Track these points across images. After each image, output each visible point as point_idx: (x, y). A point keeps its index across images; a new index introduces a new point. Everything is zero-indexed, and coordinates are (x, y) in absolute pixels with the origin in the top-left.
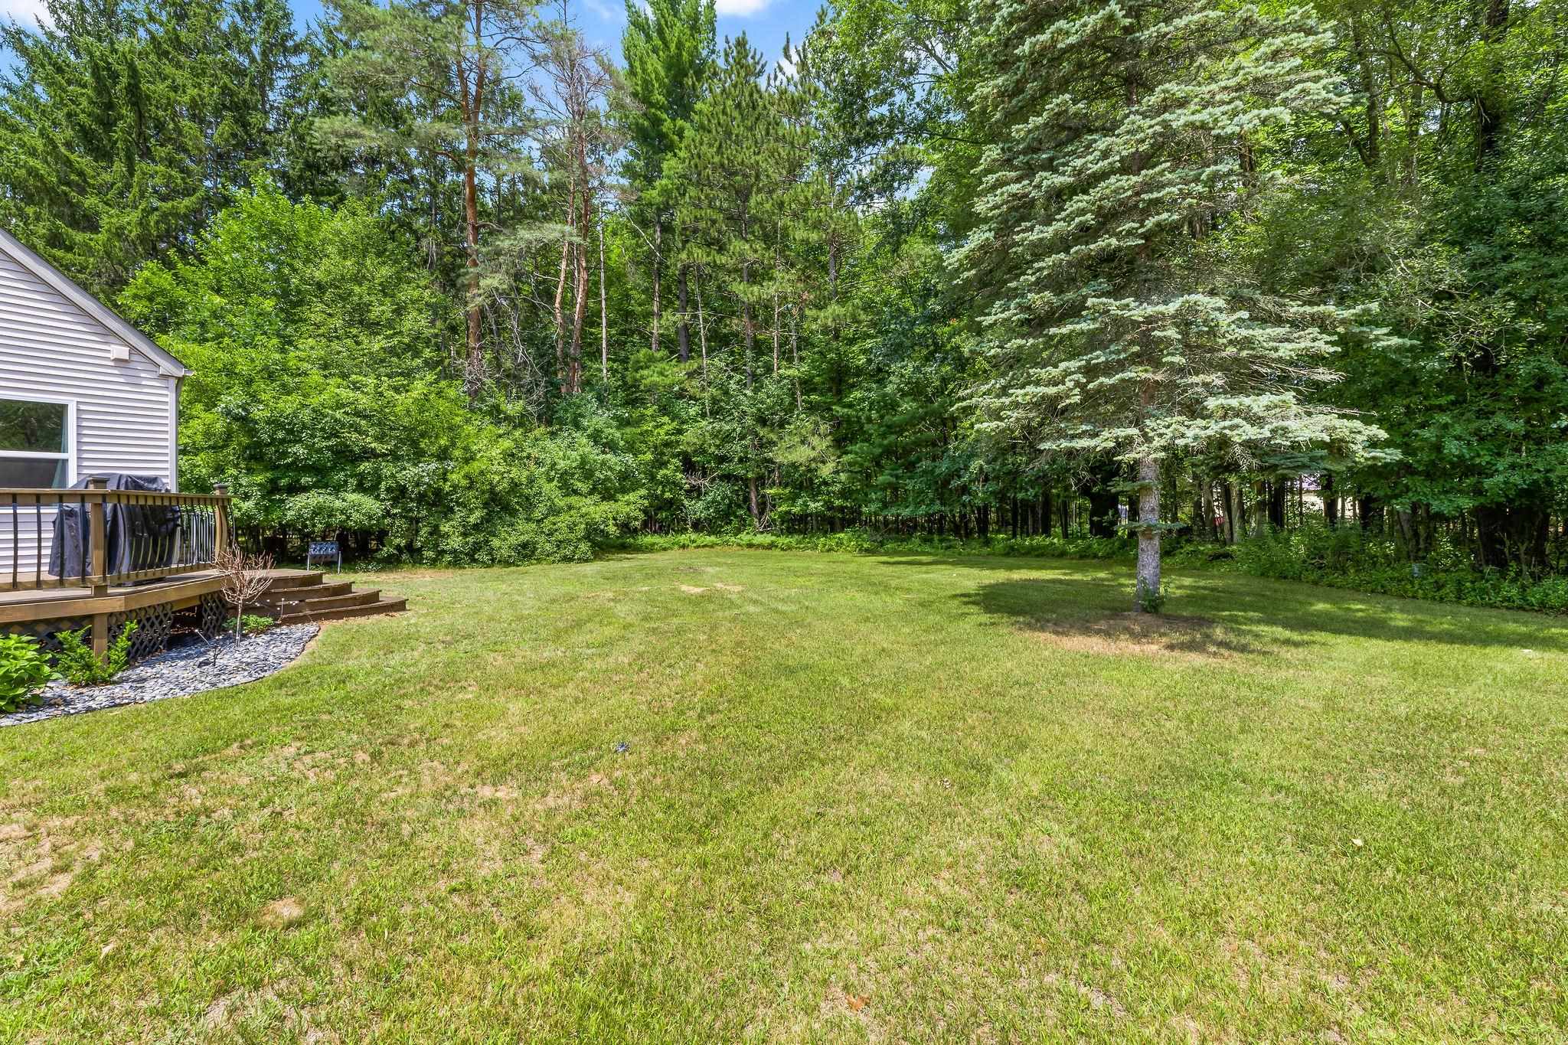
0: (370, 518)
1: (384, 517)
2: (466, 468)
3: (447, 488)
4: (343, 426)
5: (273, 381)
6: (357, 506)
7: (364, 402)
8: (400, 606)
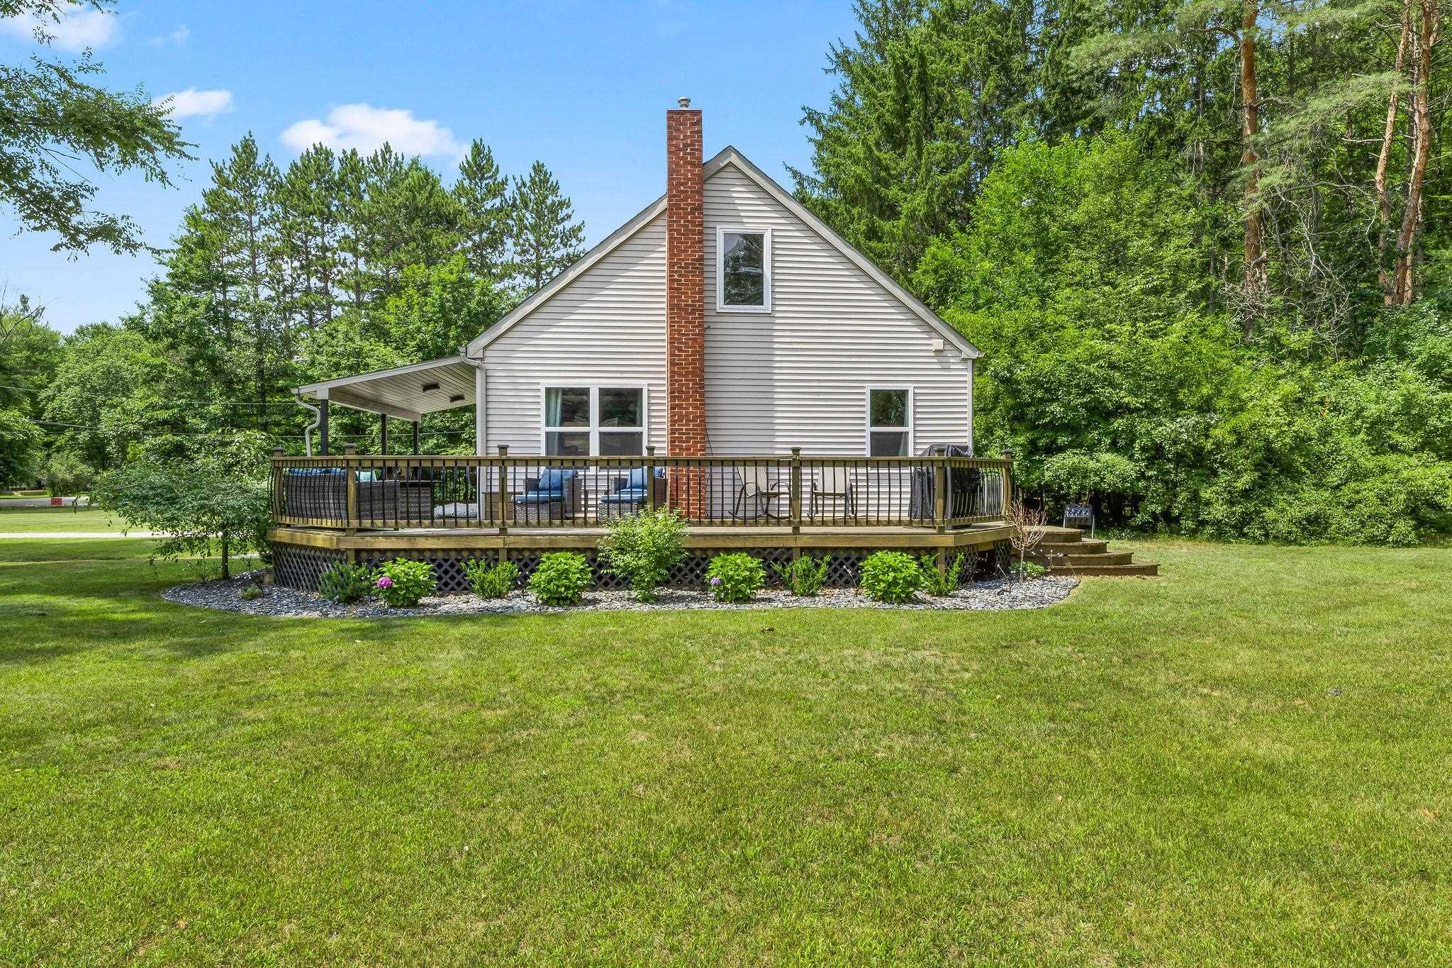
0: (1124, 480)
1: (1138, 479)
2: (1233, 422)
3: (1209, 446)
4: (1097, 379)
5: (1033, 340)
6: (1110, 467)
7: (1118, 351)
8: (1152, 570)
